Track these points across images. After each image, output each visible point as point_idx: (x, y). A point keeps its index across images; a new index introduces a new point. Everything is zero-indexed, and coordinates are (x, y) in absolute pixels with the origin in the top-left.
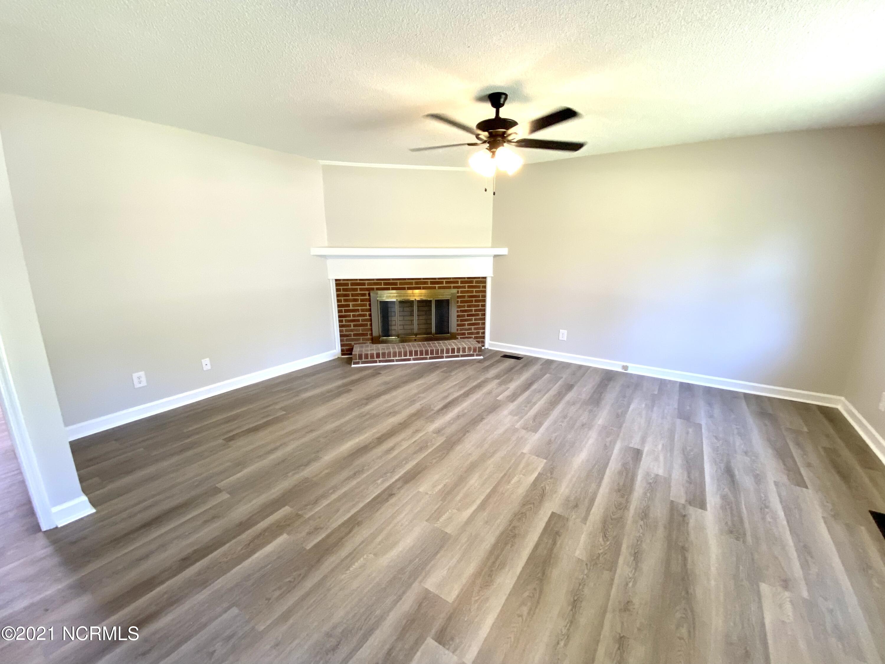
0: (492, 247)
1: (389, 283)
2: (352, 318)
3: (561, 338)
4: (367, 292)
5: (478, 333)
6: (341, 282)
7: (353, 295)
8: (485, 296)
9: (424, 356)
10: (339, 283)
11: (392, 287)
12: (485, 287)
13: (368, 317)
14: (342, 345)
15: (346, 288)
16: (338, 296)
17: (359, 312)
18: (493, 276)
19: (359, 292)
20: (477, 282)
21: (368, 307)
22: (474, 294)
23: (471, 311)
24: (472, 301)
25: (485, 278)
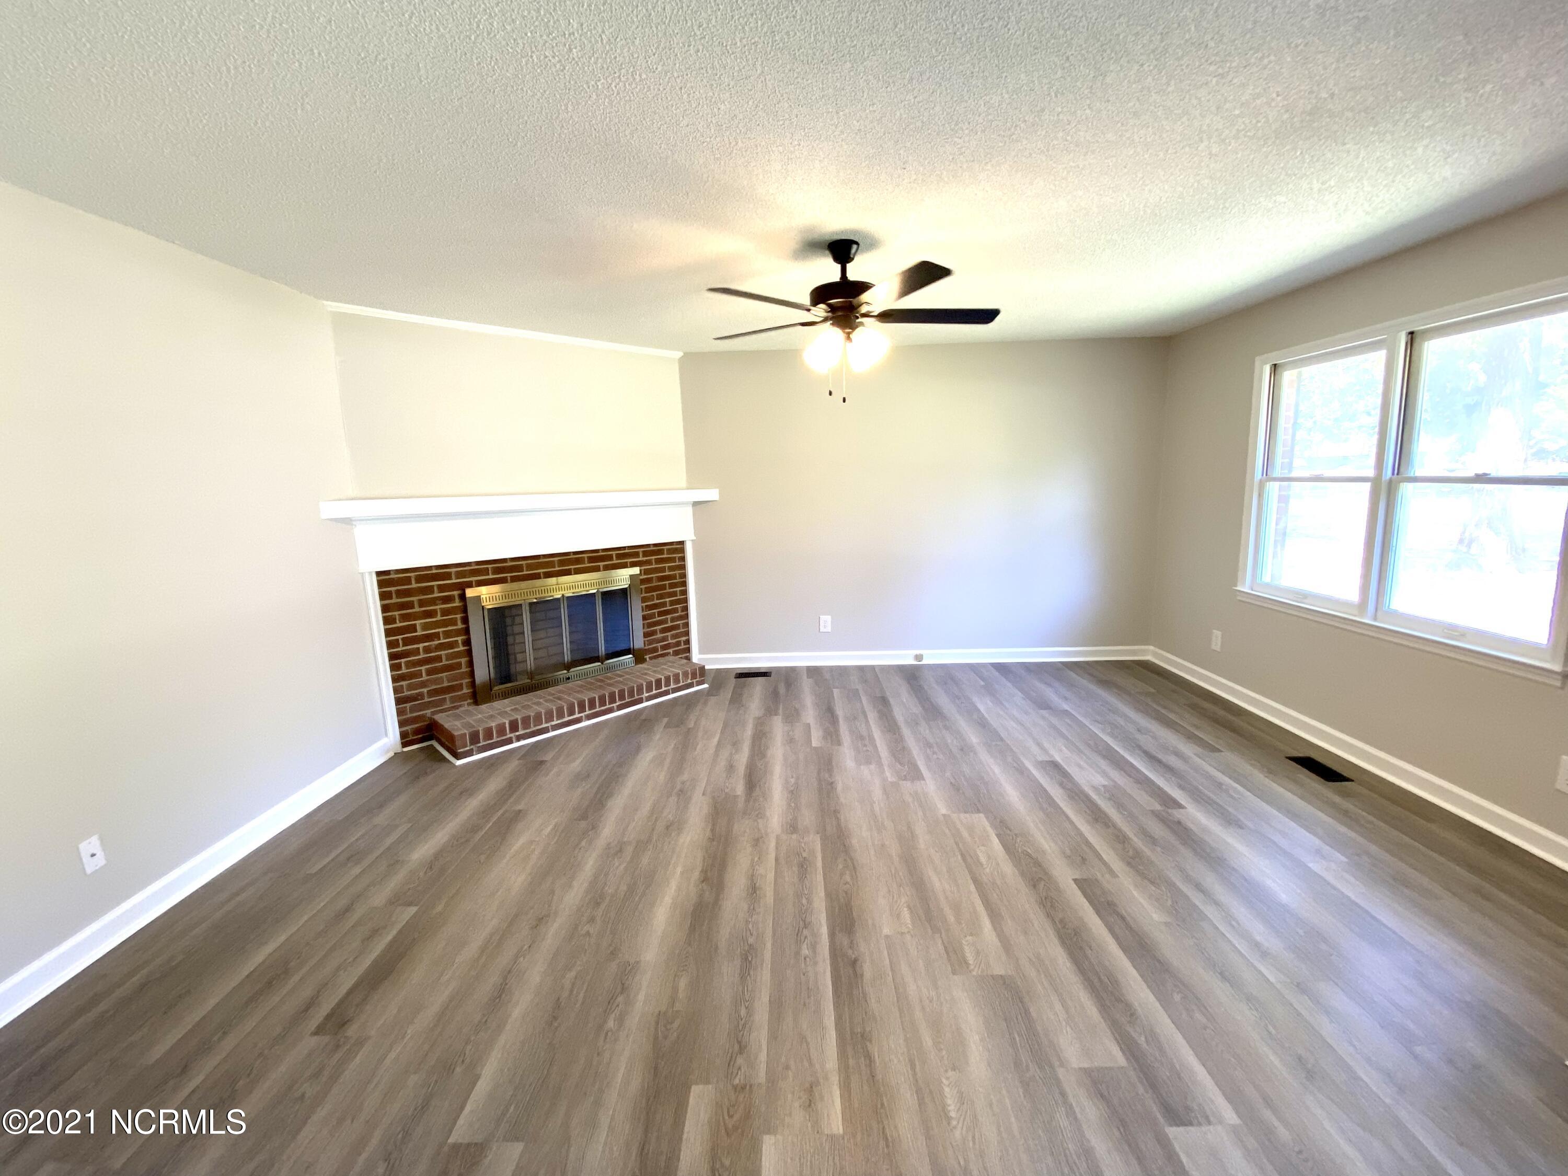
0: (688, 489)
1: (504, 567)
2: (422, 656)
3: (822, 629)
4: (456, 593)
5: (678, 644)
6: (392, 576)
7: (422, 603)
8: (684, 576)
9: (608, 706)
10: (385, 579)
11: (511, 577)
12: (683, 559)
13: (462, 648)
14: (401, 724)
15: (405, 590)
16: (385, 609)
17: (439, 639)
18: (695, 538)
19: (436, 595)
20: (670, 552)
21: (460, 626)
22: (667, 573)
23: (664, 604)
24: (664, 587)
25: (682, 543)
